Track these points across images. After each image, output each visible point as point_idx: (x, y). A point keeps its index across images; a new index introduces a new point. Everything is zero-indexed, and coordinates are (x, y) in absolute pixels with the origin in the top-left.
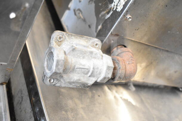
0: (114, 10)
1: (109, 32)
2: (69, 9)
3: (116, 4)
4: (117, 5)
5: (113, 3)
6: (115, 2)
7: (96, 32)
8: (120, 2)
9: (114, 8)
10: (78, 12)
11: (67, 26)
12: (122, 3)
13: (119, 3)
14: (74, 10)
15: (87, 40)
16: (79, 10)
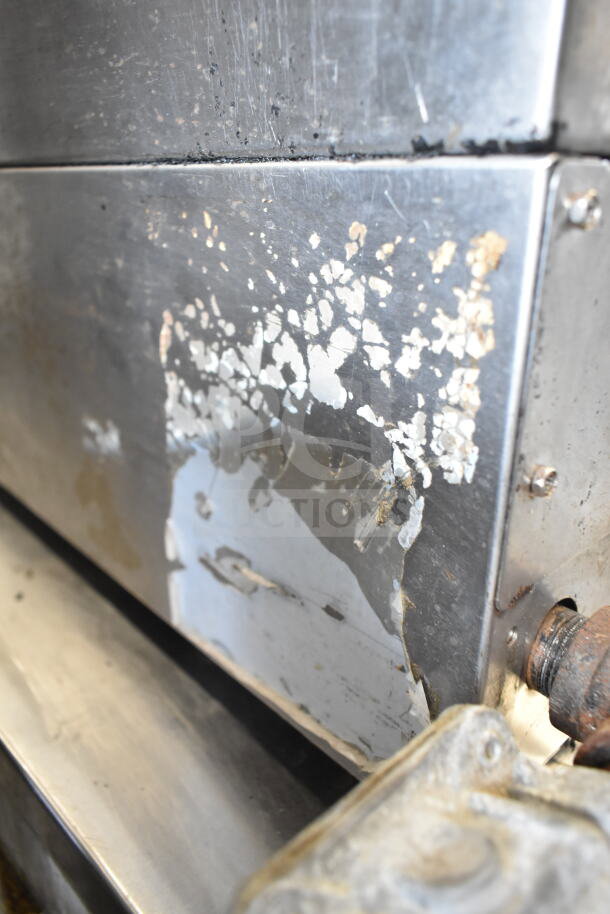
0: (427, 483)
1: (481, 612)
2: (177, 565)
3: (416, 453)
4: (428, 455)
5: (397, 454)
6: (402, 447)
7: (391, 629)
8: (436, 432)
9: (419, 478)
10: (228, 562)
11: (217, 643)
12: (452, 432)
13: (429, 437)
14: (204, 562)
15: (431, 777)
16: (224, 552)
